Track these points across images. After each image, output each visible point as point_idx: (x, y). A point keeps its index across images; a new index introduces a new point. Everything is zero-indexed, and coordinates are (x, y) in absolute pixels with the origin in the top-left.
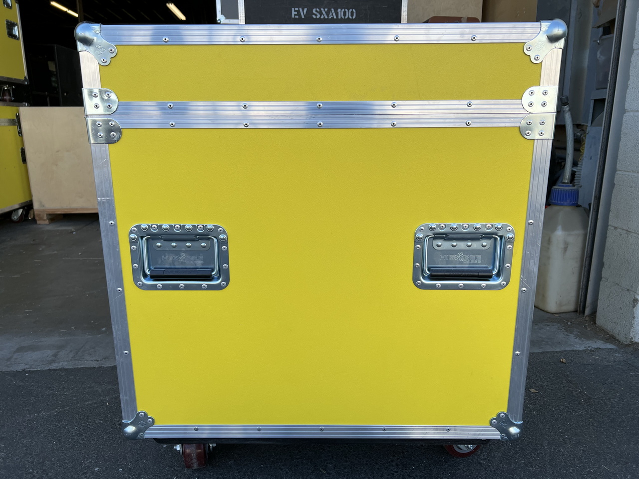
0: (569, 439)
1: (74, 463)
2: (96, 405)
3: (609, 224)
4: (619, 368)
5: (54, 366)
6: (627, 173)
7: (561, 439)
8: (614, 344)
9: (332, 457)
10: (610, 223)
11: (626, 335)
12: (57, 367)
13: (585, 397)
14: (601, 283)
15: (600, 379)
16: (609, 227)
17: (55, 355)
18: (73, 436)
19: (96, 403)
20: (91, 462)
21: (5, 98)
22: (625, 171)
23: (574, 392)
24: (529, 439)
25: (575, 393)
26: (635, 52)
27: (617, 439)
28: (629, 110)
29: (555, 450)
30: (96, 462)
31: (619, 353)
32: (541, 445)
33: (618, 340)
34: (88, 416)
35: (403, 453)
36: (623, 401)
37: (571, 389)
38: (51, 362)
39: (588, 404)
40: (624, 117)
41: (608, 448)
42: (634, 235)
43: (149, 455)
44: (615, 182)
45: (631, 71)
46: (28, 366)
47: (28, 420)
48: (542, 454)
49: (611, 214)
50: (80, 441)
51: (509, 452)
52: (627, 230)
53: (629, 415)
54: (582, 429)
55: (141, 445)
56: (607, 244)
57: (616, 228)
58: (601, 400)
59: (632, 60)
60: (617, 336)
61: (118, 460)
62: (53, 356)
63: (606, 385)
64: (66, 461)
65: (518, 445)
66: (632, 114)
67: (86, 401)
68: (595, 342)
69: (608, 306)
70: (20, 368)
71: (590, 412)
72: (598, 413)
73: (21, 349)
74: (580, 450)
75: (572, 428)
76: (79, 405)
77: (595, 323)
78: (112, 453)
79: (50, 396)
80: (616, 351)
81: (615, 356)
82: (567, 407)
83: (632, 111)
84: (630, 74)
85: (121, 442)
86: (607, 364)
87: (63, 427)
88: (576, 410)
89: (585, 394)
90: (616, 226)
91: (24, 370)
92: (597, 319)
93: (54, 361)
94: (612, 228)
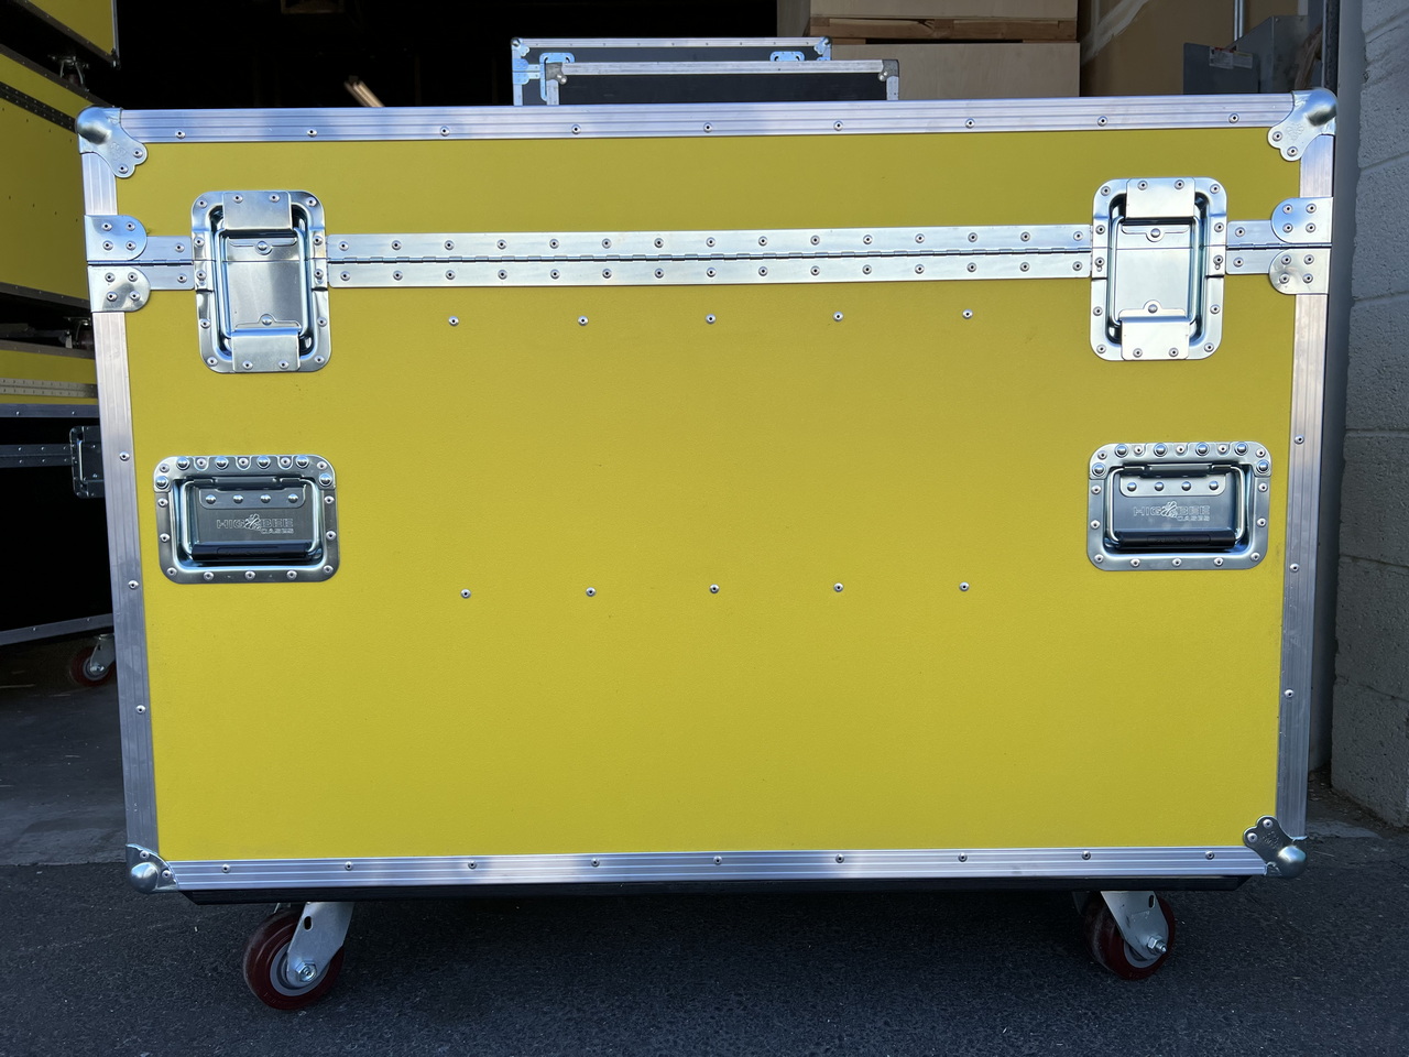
0: (1240, 1017)
1: (98, 1041)
2: (170, 932)
3: (1341, 551)
4: (1377, 874)
5: (99, 858)
6: (1369, 434)
7: (1220, 1017)
8: (1371, 829)
9: (675, 1042)
10: (1342, 549)
11: (1397, 805)
12: (107, 858)
13: (1288, 932)
14: (1336, 688)
15: (1329, 897)
16: (1342, 559)
17: (107, 838)
18: (109, 990)
19: (173, 927)
20: (135, 1041)
21: (83, 343)
22: (1364, 430)
23: (1262, 920)
24: (1144, 1015)
25: (1264, 923)
26: (1363, 173)
27: (1355, 1019)
28: (1361, 297)
29: (1202, 1037)
30: (146, 1042)
31: (1381, 846)
32: (1171, 1028)
33: (1381, 820)
34: (149, 952)
35: (841, 1038)
36: (1380, 941)
37: (1256, 915)
38: (95, 850)
39: (1294, 945)
40: (1352, 313)
41: (1332, 1036)
42: (1395, 569)
43: (265, 1031)
44: (1346, 458)
45: (1357, 216)
46: (44, 858)
47: (21, 957)
48: (1170, 1045)
49: (1343, 528)
50: (122, 1000)
51: (1092, 1042)
52: (1378, 562)
53: (1393, 969)
54: (1274, 995)
55: (252, 1011)
56: (1341, 597)
57: (1355, 559)
58: (1327, 938)
59: (1358, 192)
60: (1377, 809)
61: (195, 1039)
62: (102, 838)
63: (1341, 907)
64: (83, 1037)
65: (1115, 1027)
66: (1367, 304)
67: (152, 923)
68: (1328, 825)
69: (1355, 741)
70: (27, 861)
71: (1295, 962)
72: (1316, 964)
73: (38, 827)
74: (1264, 1039)
75: (1250, 994)
76: (134, 930)
77: (1331, 786)
78: (185, 1026)
79: (77, 912)
80: (1375, 843)
81: (1372, 851)
82: (1242, 951)
83: (1366, 299)
84: (1357, 222)
85: (210, 1003)
86: (1350, 867)
87: (92, 972)
88: (1263, 957)
89: (1289, 926)
90: (1355, 554)
91: (34, 864)
92: (1333, 776)
93: (102, 849)
94: (1348, 560)
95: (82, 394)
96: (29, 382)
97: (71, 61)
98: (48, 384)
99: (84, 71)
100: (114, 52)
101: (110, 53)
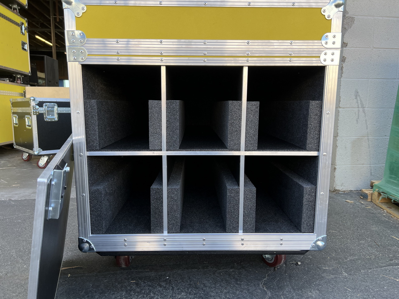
21: (18, 82)
95: (18, 95)
96: (6, 92)
97: (15, 6)
98: (11, 92)
99: (19, 9)
100: (26, 4)
101: (25, 5)
